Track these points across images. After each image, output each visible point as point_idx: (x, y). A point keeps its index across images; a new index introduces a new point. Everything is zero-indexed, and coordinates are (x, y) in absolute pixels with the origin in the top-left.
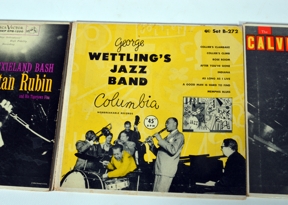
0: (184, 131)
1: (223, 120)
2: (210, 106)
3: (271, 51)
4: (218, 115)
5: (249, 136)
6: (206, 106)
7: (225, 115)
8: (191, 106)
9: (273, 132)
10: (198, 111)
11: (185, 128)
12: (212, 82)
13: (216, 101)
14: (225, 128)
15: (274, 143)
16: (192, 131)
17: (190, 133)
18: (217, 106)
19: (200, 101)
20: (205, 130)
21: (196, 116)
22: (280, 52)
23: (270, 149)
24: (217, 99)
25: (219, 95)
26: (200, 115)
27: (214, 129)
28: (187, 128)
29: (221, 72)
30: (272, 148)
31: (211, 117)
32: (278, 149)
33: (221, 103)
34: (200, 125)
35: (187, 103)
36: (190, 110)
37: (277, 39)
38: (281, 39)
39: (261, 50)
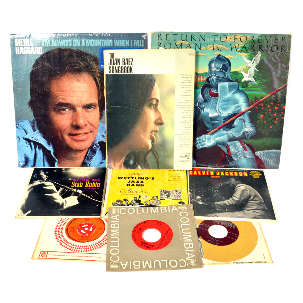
0: (161, 200)
1: (178, 196)
2: (172, 192)
3: (200, 175)
4: (176, 195)
5: (190, 199)
6: (170, 192)
7: (179, 195)
8: (164, 192)
9: (201, 198)
10: (167, 194)
11: (161, 199)
12: (173, 185)
13: (175, 191)
14: (179, 198)
15: (201, 201)
16: (164, 199)
17: (164, 200)
18: (175, 192)
19: (168, 191)
20: (170, 199)
21: (166, 195)
22: (204, 175)
23: (199, 203)
24: (176, 190)
25: (176, 189)
26: (168, 195)
27: (174, 199)
28: (162, 199)
29: (177, 182)
30: (200, 203)
31: (172, 195)
32: (203, 203)
33: (177, 191)
34: (168, 198)
35: (162, 191)
36: (164, 193)
37: (203, 172)
38: (204, 172)
39: (195, 175)
